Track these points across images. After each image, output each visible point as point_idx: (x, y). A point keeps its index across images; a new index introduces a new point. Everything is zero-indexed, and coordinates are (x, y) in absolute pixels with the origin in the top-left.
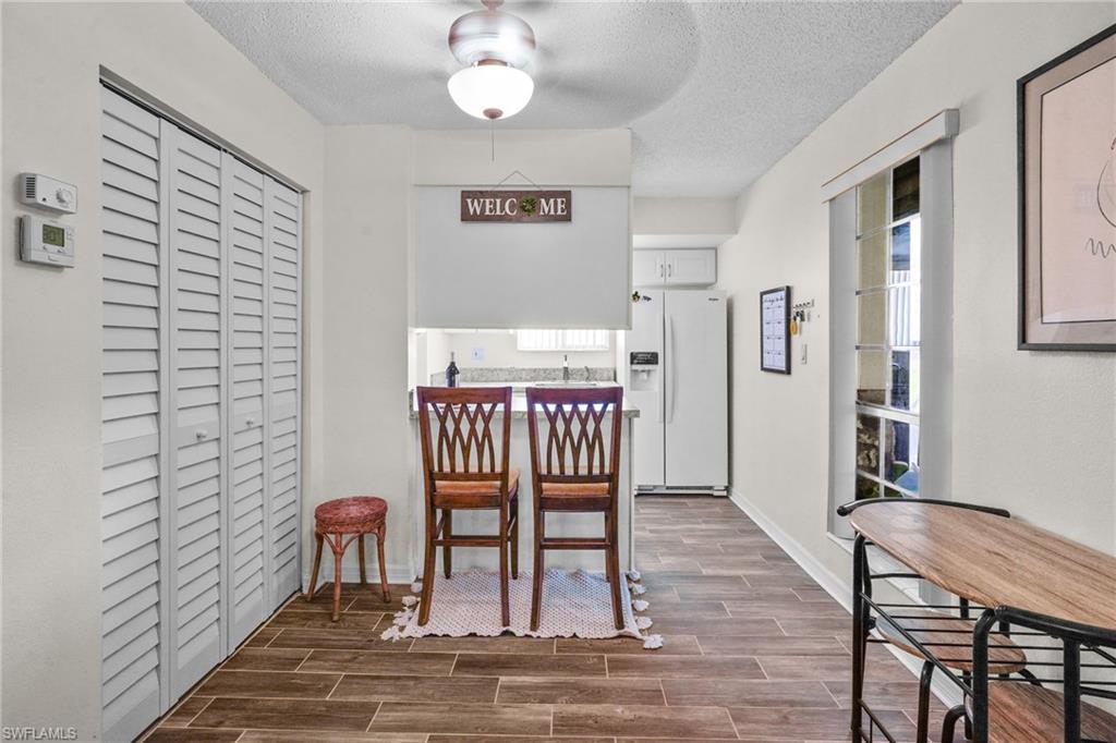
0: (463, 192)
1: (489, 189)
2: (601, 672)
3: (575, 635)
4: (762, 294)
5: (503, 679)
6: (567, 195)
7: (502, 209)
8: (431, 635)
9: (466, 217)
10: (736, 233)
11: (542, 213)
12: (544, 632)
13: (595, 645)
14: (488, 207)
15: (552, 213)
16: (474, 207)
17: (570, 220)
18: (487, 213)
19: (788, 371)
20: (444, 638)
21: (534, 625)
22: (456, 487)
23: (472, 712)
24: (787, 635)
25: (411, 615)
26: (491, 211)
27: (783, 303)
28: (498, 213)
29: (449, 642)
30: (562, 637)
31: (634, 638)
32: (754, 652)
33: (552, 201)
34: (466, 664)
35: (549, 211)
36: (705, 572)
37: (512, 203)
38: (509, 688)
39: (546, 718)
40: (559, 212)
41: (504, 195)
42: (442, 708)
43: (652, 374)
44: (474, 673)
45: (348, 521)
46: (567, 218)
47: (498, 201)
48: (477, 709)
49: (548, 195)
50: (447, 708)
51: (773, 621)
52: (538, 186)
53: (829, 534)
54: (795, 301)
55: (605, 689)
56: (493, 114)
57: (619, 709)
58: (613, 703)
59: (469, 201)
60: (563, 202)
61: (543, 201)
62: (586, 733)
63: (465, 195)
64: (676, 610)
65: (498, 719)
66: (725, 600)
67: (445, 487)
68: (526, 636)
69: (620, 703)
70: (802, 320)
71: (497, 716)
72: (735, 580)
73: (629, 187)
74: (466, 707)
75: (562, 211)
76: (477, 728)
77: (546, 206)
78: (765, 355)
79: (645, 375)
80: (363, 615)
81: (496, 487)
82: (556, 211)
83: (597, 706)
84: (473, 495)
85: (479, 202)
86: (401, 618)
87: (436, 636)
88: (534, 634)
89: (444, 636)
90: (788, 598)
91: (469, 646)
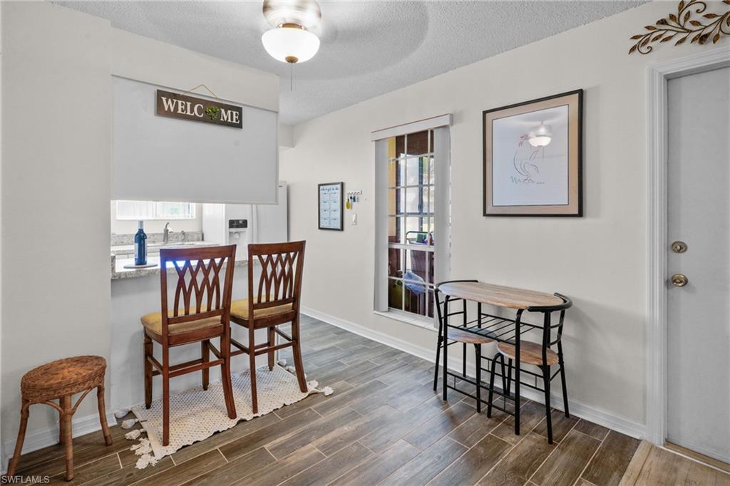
0: (158, 91)
1: (182, 93)
2: (317, 417)
3: (285, 405)
4: (319, 185)
5: (266, 446)
6: (239, 110)
7: (192, 111)
8: (184, 447)
9: (160, 111)
10: (293, 147)
11: (222, 119)
12: (263, 410)
13: (299, 405)
14: (180, 107)
15: (229, 120)
16: (168, 104)
17: (241, 128)
18: (180, 111)
19: (342, 229)
20: (195, 445)
21: (255, 409)
22: (186, 327)
23: (269, 471)
24: (379, 365)
25: (148, 442)
26: (183, 111)
27: (339, 191)
28: (189, 113)
29: (202, 445)
30: (277, 409)
31: (316, 393)
32: (374, 377)
33: (229, 112)
34: (230, 451)
35: (227, 119)
36: (317, 349)
37: (199, 107)
38: (275, 450)
39: (315, 451)
40: (234, 121)
41: (194, 101)
42: (247, 481)
43: (241, 234)
44: (244, 453)
45: (80, 380)
46: (239, 126)
47: (189, 104)
48: (271, 468)
49: (227, 108)
50: (250, 479)
51: (368, 361)
52: (220, 100)
53: (375, 312)
54: (348, 191)
55: (328, 423)
56: (292, 60)
57: (346, 428)
58: (340, 427)
59: (164, 99)
60: (236, 114)
61: (223, 111)
62: (342, 447)
63: (160, 94)
64: (322, 372)
65: (289, 466)
66: (339, 359)
67: (178, 328)
68: (254, 418)
69: (343, 425)
70: (355, 201)
71: (287, 465)
72: (333, 349)
73: (277, 113)
74: (261, 471)
75: (237, 121)
76: (283, 477)
77: (225, 115)
78: (321, 220)
79: (237, 236)
80: (95, 464)
81: (218, 320)
82: (232, 120)
83: (334, 432)
84: (204, 329)
85: (173, 102)
86: (142, 449)
87: (188, 446)
88: (259, 414)
89: (194, 443)
90: (364, 349)
91: (220, 441)
